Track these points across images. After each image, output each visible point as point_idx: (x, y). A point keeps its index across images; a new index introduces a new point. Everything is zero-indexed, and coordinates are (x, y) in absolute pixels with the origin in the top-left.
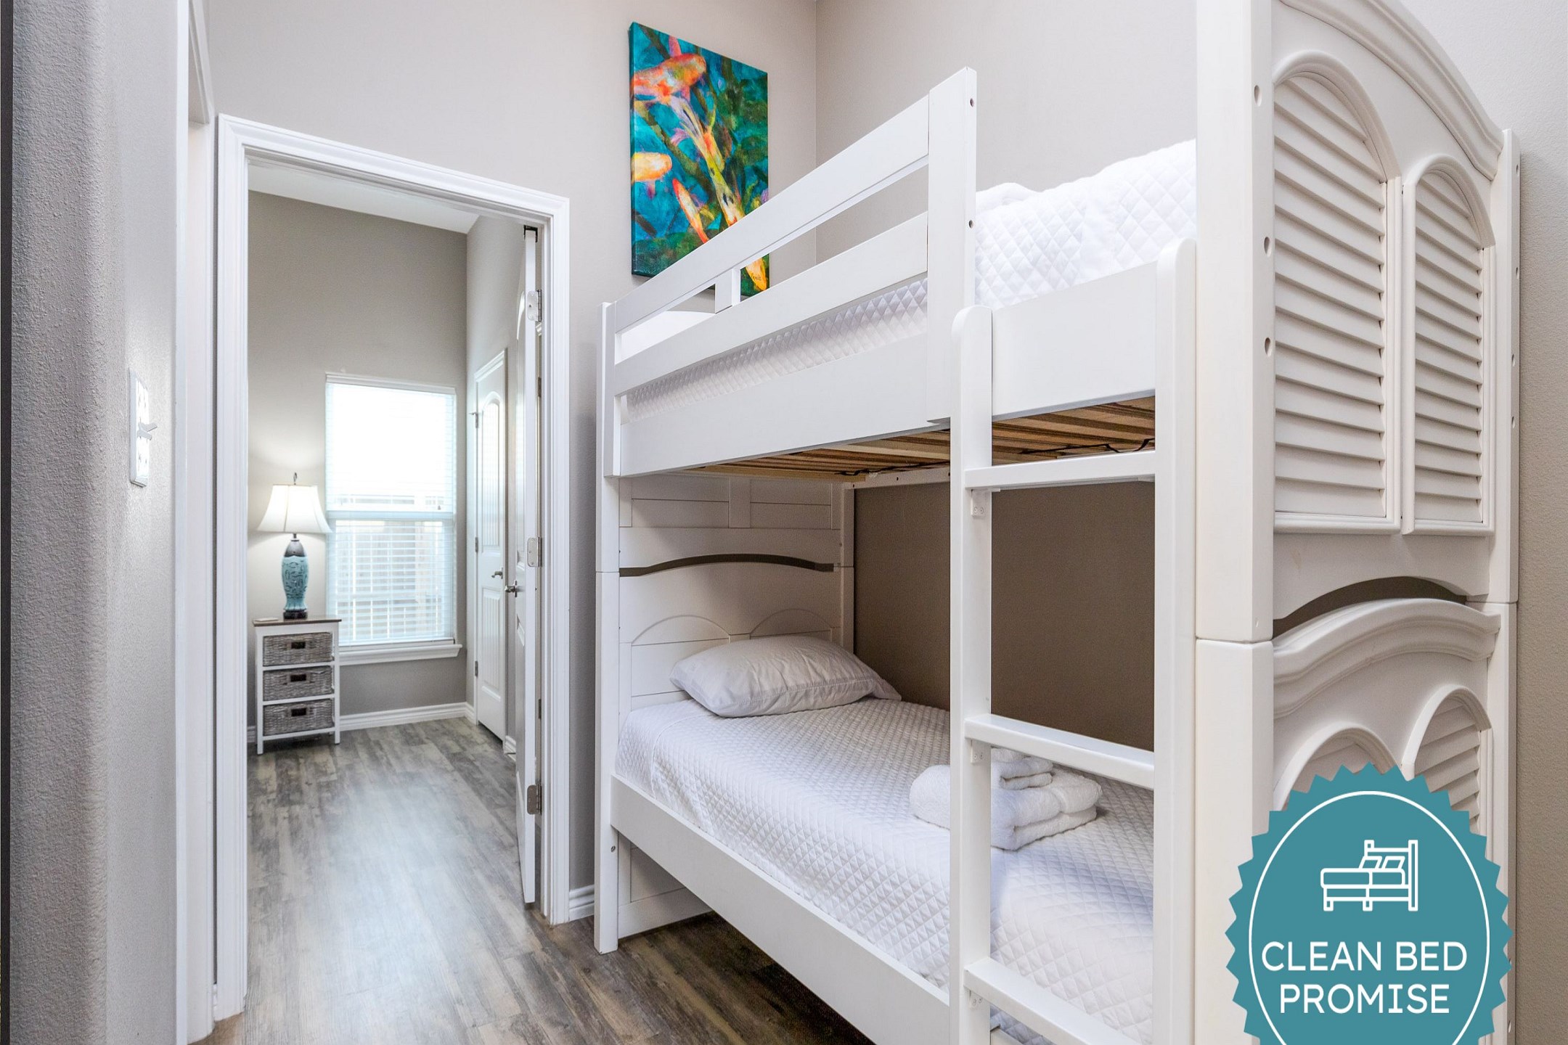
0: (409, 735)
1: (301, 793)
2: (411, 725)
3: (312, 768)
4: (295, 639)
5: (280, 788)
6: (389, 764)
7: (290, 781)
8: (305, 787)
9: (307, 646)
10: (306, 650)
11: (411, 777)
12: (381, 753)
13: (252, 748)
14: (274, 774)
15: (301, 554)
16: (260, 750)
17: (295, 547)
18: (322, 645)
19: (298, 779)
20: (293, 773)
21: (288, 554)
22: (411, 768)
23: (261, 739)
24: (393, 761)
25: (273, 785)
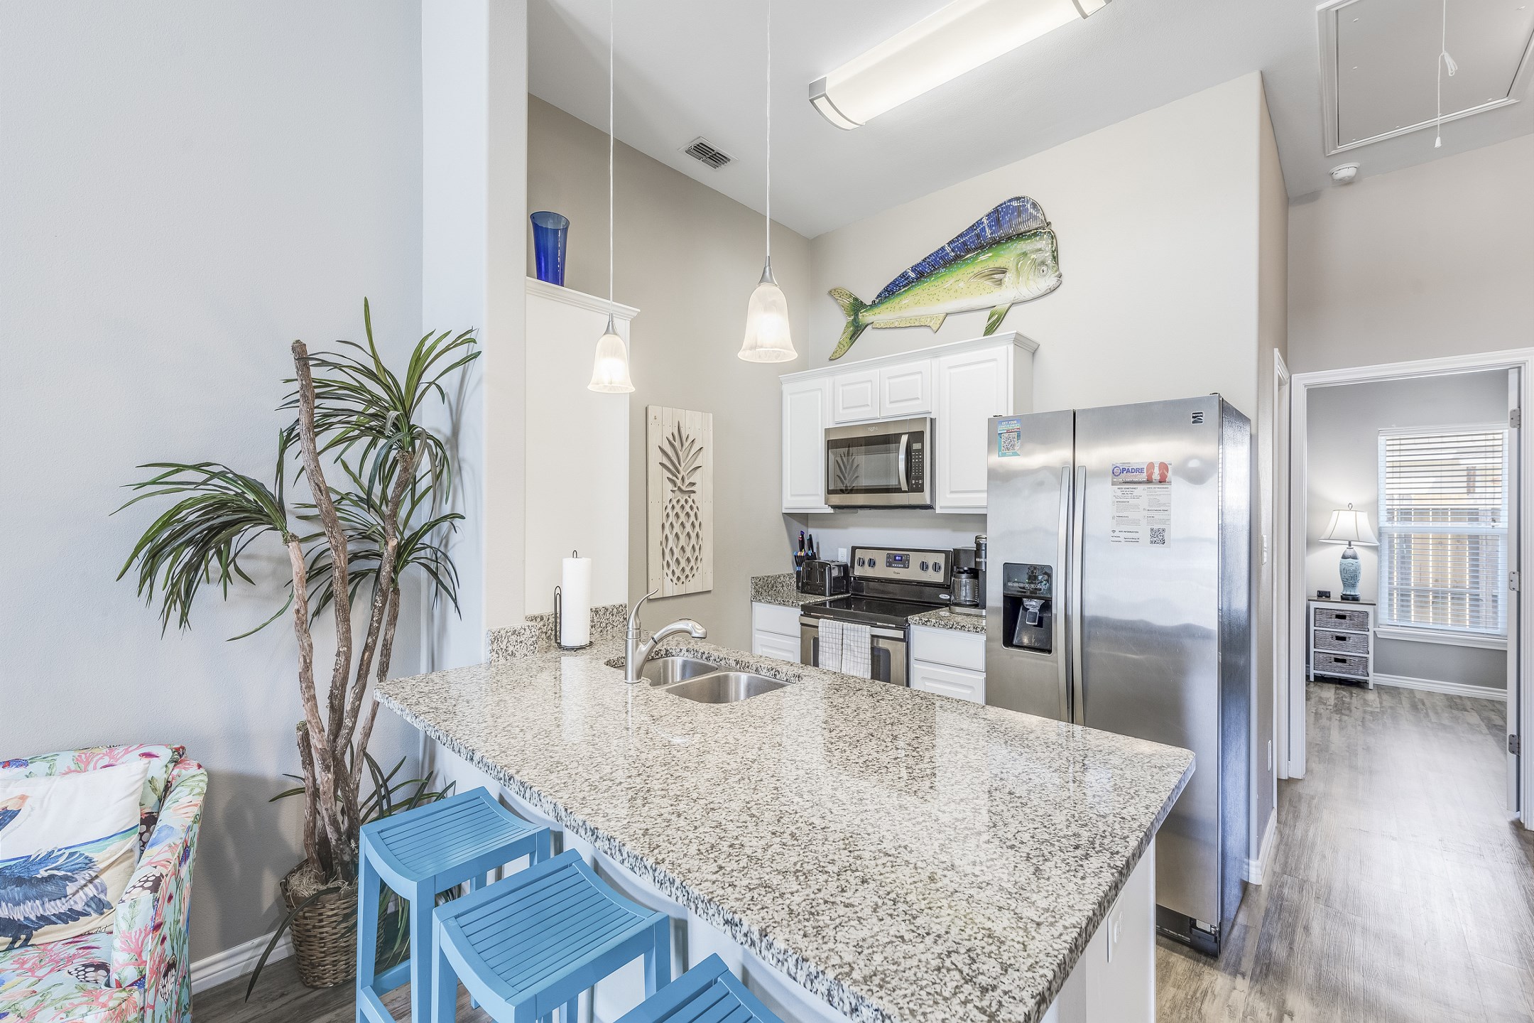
0: (1454, 703)
1: (1351, 711)
2: (1460, 697)
3: (1362, 701)
4: (1338, 613)
5: (1336, 705)
6: (1427, 714)
7: (1343, 703)
8: (1353, 708)
9: (1347, 618)
10: (1347, 621)
11: (1444, 727)
12: (1422, 707)
13: (1308, 677)
14: (1333, 697)
15: (1355, 557)
16: (1312, 679)
17: (1350, 552)
18: (1361, 621)
19: (1349, 704)
20: (1347, 700)
21: (1344, 557)
22: (1446, 722)
23: (1312, 672)
24: (1431, 714)
25: (1332, 702)
